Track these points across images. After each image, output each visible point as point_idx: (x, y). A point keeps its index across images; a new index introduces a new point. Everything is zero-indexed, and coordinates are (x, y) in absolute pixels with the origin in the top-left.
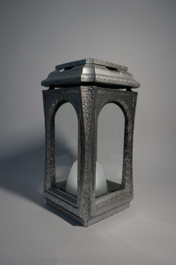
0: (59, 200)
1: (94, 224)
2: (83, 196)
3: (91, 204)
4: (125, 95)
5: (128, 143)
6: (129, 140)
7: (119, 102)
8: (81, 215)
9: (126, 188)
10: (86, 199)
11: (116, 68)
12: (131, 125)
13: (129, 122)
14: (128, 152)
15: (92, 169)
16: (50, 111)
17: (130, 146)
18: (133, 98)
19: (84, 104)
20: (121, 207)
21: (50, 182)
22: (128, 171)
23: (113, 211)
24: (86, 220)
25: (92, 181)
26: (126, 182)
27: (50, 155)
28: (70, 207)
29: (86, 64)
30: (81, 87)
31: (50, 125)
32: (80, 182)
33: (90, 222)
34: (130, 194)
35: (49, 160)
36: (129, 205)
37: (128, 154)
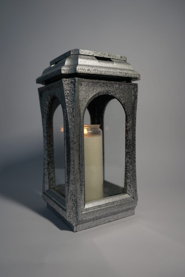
0: (53, 202)
1: (85, 229)
2: (70, 198)
3: (79, 206)
4: (121, 87)
5: (129, 141)
6: (130, 138)
7: (113, 95)
8: (69, 218)
9: (128, 192)
10: (73, 201)
11: (109, 58)
12: (131, 121)
13: (128, 118)
14: (129, 152)
15: (80, 169)
16: (45, 109)
17: (130, 144)
18: (132, 90)
19: (67, 98)
20: (121, 214)
21: (48, 183)
22: (130, 173)
23: (111, 217)
24: (74, 225)
25: (79, 182)
26: (128, 185)
27: (47, 155)
28: (61, 209)
29: (71, 56)
30: (63, 79)
31: (46, 124)
32: (67, 182)
33: (80, 226)
34: (133, 200)
35: (46, 160)
36: (134, 212)
37: (128, 154)
